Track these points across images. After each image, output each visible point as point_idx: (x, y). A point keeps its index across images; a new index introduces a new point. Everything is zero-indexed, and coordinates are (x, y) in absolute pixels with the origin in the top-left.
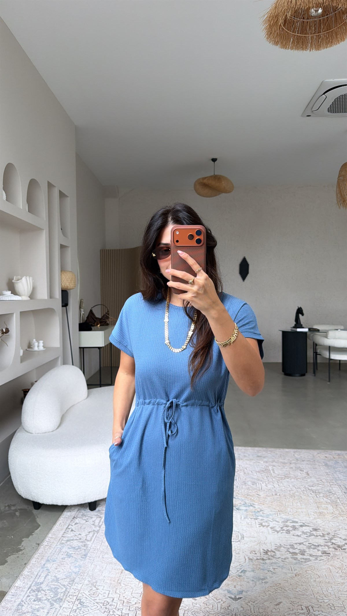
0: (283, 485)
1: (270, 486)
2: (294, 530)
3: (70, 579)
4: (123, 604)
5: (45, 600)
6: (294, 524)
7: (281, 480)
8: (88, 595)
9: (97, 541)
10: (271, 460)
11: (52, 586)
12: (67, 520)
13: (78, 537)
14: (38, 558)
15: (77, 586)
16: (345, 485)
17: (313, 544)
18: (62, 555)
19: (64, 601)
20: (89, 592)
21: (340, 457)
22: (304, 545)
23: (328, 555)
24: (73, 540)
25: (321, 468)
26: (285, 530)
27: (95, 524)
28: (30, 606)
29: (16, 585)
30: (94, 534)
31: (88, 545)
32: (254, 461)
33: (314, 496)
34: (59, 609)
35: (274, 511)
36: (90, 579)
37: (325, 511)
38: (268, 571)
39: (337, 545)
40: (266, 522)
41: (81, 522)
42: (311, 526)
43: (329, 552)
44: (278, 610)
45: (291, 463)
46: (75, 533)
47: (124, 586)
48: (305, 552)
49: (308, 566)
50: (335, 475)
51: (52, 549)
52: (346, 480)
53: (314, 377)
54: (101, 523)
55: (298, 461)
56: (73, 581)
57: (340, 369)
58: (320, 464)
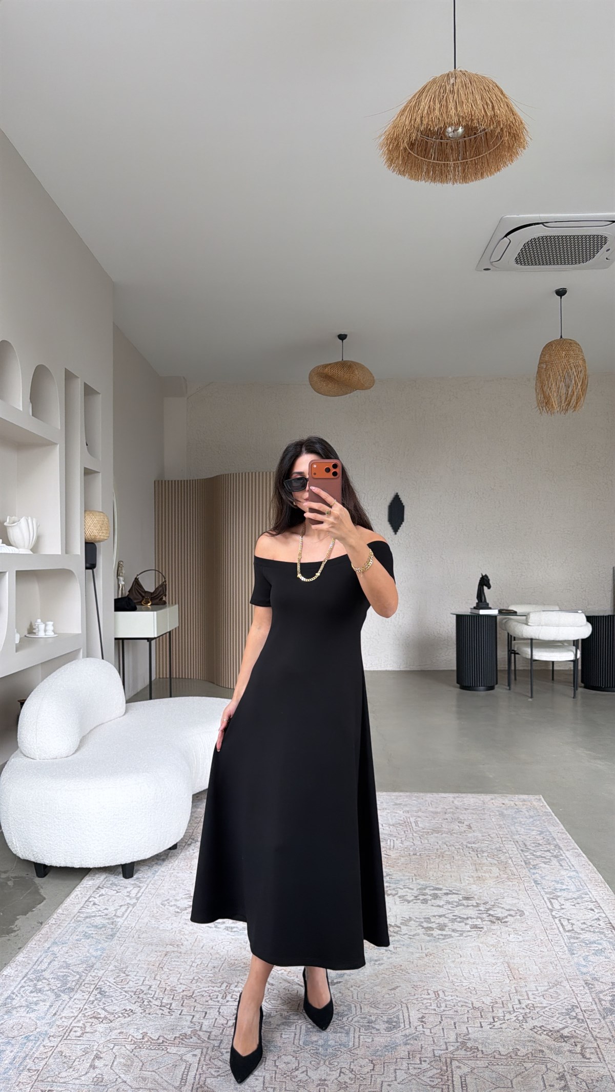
0: (428, 841)
1: (407, 844)
2: (435, 899)
3: (87, 965)
4: (164, 992)
5: (48, 990)
6: (436, 892)
7: (426, 836)
8: (113, 983)
9: (132, 917)
10: (414, 809)
11: (59, 974)
12: (88, 891)
13: (103, 913)
14: (39, 941)
15: (97, 973)
17: (460, 917)
18: (77, 935)
19: (77, 992)
20: (114, 979)
21: (526, 803)
22: (446, 917)
23: (479, 929)
24: (95, 916)
25: (493, 819)
26: (421, 899)
27: (131, 896)
28: (25, 999)
29: (5, 973)
30: (128, 908)
31: (118, 922)
32: (389, 811)
33: (474, 856)
34: (68, 1000)
35: (408, 876)
36: (116, 964)
37: (487, 875)
39: (496, 917)
40: (394, 889)
41: (108, 893)
42: (460, 894)
43: (482, 926)
44: (393, 995)
45: (446, 813)
46: (99, 907)
47: (168, 970)
48: (445, 926)
49: (447, 943)
51: (62, 929)
52: (527, 835)
53: (507, 691)
54: (140, 894)
55: (458, 810)
56: (91, 966)
57: (553, 679)
58: (491, 814)
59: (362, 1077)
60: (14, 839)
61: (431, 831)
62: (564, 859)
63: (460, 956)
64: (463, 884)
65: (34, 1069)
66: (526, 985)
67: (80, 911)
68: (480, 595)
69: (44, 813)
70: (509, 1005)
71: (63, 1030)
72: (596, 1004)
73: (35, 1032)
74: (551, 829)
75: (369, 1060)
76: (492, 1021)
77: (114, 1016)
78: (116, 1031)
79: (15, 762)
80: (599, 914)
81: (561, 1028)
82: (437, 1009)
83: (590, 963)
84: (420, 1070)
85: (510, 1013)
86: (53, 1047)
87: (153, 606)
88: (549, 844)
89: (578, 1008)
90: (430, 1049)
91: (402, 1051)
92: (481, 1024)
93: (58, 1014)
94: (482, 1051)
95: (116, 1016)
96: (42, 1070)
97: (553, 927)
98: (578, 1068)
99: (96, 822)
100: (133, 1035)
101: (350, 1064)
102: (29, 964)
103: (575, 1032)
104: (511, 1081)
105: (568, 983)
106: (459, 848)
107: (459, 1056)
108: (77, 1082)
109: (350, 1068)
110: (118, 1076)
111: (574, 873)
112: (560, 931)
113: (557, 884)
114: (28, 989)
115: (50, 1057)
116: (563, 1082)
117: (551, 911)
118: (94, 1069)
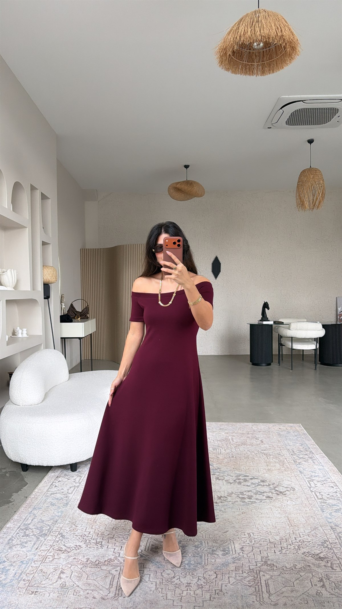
0: (239, 450)
1: (228, 451)
2: (245, 482)
3: (53, 521)
4: (98, 535)
5: (32, 535)
6: (246, 478)
7: (238, 447)
8: (69, 531)
9: (77, 494)
10: (231, 432)
11: (38, 526)
12: (51, 479)
13: (61, 491)
14: (26, 507)
15: (59, 525)
16: (293, 450)
17: (259, 492)
18: (47, 504)
19: (48, 536)
20: (69, 528)
21: (292, 428)
22: (252, 492)
23: (271, 498)
24: (56, 493)
25: (274, 437)
26: (238, 482)
27: (76, 481)
28: (19, 540)
29: (8, 526)
30: (75, 488)
31: (69, 496)
32: (217, 433)
33: (266, 458)
34: (44, 541)
35: (229, 469)
36: (70, 520)
37: (273, 468)
38: (220, 511)
39: (279, 491)
40: (222, 476)
41: (63, 480)
42: (259, 479)
43: (272, 497)
44: (225, 536)
45: (248, 434)
46: (58, 488)
47: (99, 523)
48: (252, 497)
49: (253, 506)
50: (286, 442)
51: (38, 500)
52: (294, 446)
53: (278, 366)
54: (81, 480)
55: (255, 432)
56: (56, 521)
57: (303, 360)
58: (274, 434)
59: (211, 582)
60: (9, 451)
61: (241, 444)
62: (315, 459)
63: (261, 514)
64: (260, 473)
65: (27, 579)
66: (298, 530)
67: (48, 490)
68: (264, 313)
69: (26, 436)
70: (290, 540)
71: (42, 557)
72: (337, 539)
73: (26, 559)
74: (307, 442)
75: (214, 572)
76: (281, 549)
77: (70, 549)
78: (72, 558)
79: (8, 408)
80: (337, 490)
81: (319, 553)
82: (250, 543)
83: (333, 517)
84: (242, 577)
85: (290, 545)
86: (37, 567)
87: (81, 320)
88: (307, 451)
89: (328, 542)
90: (247, 565)
91: (232, 567)
92: (275, 551)
93: (39, 548)
94: (276, 566)
95: (72, 549)
96: (31, 580)
97: (312, 497)
98: (329, 575)
99: (56, 441)
100: (81, 559)
101: (204, 574)
102: (20, 520)
103: (327, 555)
104: (293, 583)
105: (322, 528)
106: (257, 453)
107: (263, 569)
108: (51, 586)
109: (203, 576)
110: (74, 583)
111: (322, 467)
112: (315, 499)
113: (312, 473)
114: (21, 535)
115: (35, 572)
116: (322, 583)
117: (310, 488)
118: (60, 579)
